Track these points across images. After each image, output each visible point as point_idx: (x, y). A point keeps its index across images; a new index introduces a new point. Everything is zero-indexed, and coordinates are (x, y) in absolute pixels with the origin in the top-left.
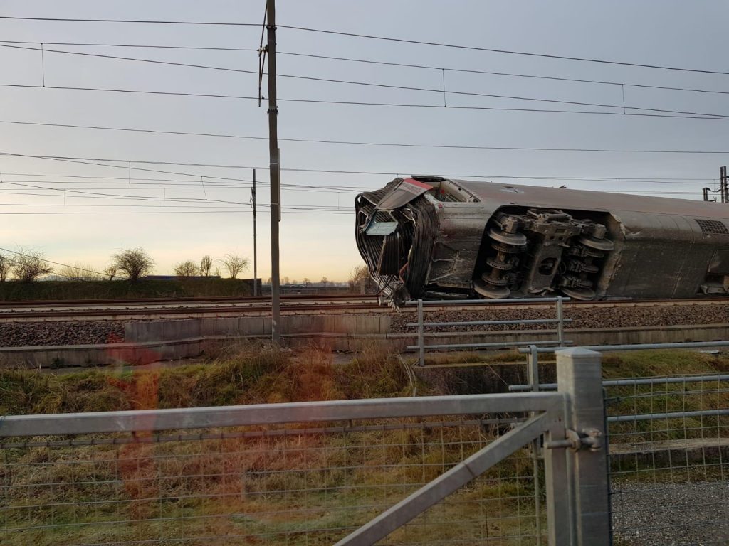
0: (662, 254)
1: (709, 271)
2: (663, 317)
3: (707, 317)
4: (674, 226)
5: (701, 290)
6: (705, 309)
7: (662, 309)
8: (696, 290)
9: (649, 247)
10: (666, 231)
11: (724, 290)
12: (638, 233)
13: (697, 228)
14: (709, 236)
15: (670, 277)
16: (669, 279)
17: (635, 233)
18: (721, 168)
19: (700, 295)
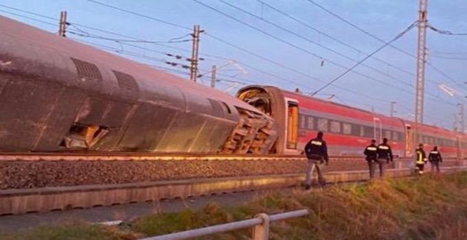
0: (32, 94)
1: (77, 120)
2: (31, 175)
3: (80, 176)
4: (50, 61)
5: (63, 144)
6: (76, 166)
7: (30, 165)
8: (59, 142)
9: (19, 83)
10: (42, 67)
11: (86, 144)
12: (9, 63)
13: (73, 68)
14: (84, 80)
15: (35, 124)
16: (33, 127)
17: (5, 62)
18: (62, 13)
19: (63, 149)
